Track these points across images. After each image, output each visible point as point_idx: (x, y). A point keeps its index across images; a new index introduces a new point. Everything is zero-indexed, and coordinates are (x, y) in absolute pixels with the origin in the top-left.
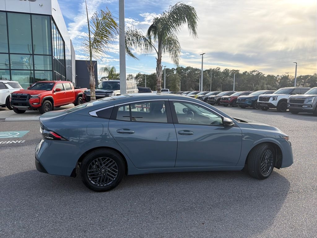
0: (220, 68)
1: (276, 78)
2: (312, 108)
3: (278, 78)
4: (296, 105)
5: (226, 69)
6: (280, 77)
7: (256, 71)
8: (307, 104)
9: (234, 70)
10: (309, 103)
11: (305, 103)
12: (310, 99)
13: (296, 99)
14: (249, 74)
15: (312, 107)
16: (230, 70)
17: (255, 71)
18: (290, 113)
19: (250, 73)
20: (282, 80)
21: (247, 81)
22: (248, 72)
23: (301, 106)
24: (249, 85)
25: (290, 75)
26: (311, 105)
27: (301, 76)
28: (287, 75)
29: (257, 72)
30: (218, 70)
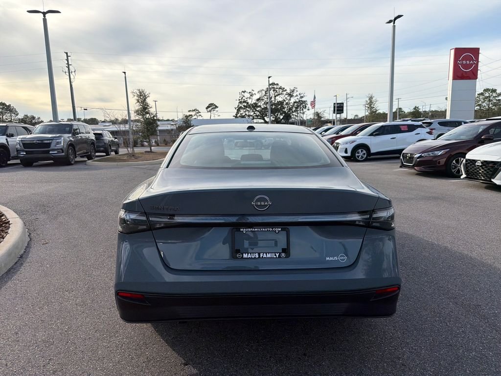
2: (63, 154)
4: (38, 152)
8: (56, 148)
10: (59, 146)
11: (52, 147)
12: (57, 141)
13: (35, 142)
15: (63, 152)
18: (22, 166)
23: (48, 152)
26: (62, 149)
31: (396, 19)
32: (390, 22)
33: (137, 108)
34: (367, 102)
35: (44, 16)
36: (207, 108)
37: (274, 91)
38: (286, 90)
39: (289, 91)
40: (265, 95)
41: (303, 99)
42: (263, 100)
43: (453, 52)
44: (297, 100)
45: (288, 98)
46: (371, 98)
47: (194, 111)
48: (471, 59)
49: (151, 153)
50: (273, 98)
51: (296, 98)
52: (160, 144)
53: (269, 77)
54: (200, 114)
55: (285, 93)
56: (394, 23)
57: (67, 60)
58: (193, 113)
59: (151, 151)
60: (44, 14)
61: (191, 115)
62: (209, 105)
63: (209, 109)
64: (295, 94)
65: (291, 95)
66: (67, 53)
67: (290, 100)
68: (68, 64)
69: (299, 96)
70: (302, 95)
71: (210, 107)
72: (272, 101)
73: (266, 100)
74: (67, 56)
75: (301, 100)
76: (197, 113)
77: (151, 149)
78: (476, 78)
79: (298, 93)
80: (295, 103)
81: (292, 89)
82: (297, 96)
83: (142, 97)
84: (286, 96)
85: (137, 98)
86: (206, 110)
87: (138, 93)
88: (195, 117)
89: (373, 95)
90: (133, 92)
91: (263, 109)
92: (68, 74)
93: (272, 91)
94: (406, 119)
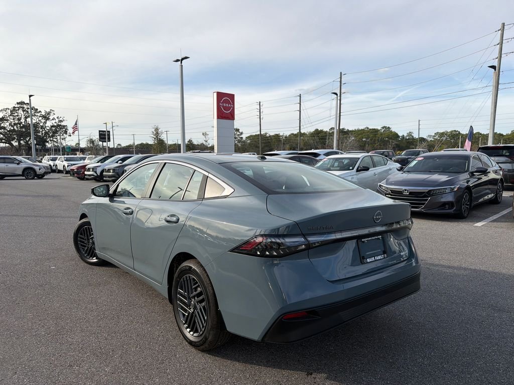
31: (183, 59)
32: (177, 61)
34: (153, 133)
37: (23, 111)
38: (40, 112)
39: (43, 113)
40: (11, 115)
41: (62, 124)
42: (7, 120)
43: (215, 94)
44: (55, 124)
45: (43, 121)
46: (157, 130)
48: (229, 103)
50: (22, 119)
51: (54, 121)
53: (30, 96)
55: (39, 114)
56: (181, 63)
64: (51, 118)
65: (46, 117)
67: (45, 123)
69: (57, 120)
70: (60, 119)
72: (21, 123)
73: (12, 120)
75: (60, 124)
78: (234, 119)
79: (55, 117)
80: (52, 127)
81: (48, 110)
82: (53, 119)
84: (40, 118)
89: (159, 127)
91: (8, 131)
93: (21, 111)
94: (196, 151)
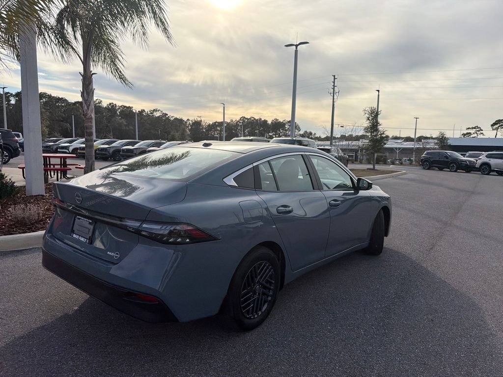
0: (101, 101)
1: (186, 122)
3: (188, 123)
5: (110, 104)
6: (191, 122)
7: (159, 110)
9: (125, 107)
14: (148, 114)
16: (117, 105)
17: (156, 111)
19: (149, 112)
20: (193, 127)
21: (150, 124)
22: (146, 111)
24: (152, 131)
25: (203, 120)
27: (216, 122)
28: (199, 119)
29: (160, 112)
30: (98, 103)
33: (366, 125)
35: (296, 48)
36: (492, 125)
47: (474, 128)
49: (372, 171)
52: (404, 163)
54: (481, 132)
57: (334, 82)
58: (472, 131)
59: (374, 169)
60: (297, 46)
61: (470, 133)
62: (496, 121)
63: (496, 126)
66: (334, 76)
68: (334, 86)
71: (497, 124)
74: (335, 79)
76: (478, 131)
77: (374, 167)
83: (374, 115)
85: (368, 116)
86: (491, 127)
87: (370, 111)
88: (476, 135)
90: (365, 110)
92: (332, 94)
